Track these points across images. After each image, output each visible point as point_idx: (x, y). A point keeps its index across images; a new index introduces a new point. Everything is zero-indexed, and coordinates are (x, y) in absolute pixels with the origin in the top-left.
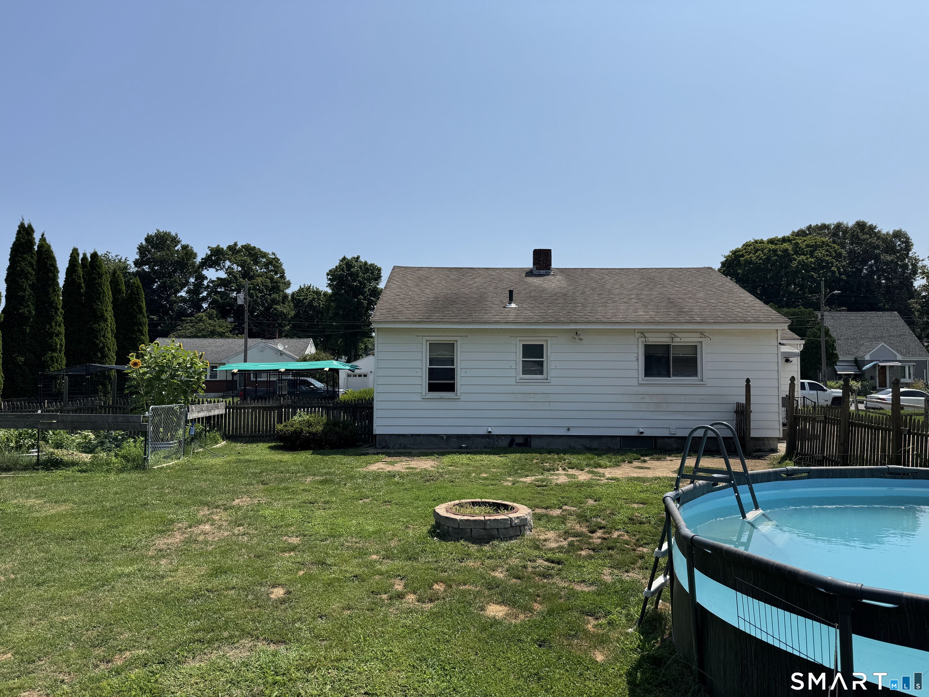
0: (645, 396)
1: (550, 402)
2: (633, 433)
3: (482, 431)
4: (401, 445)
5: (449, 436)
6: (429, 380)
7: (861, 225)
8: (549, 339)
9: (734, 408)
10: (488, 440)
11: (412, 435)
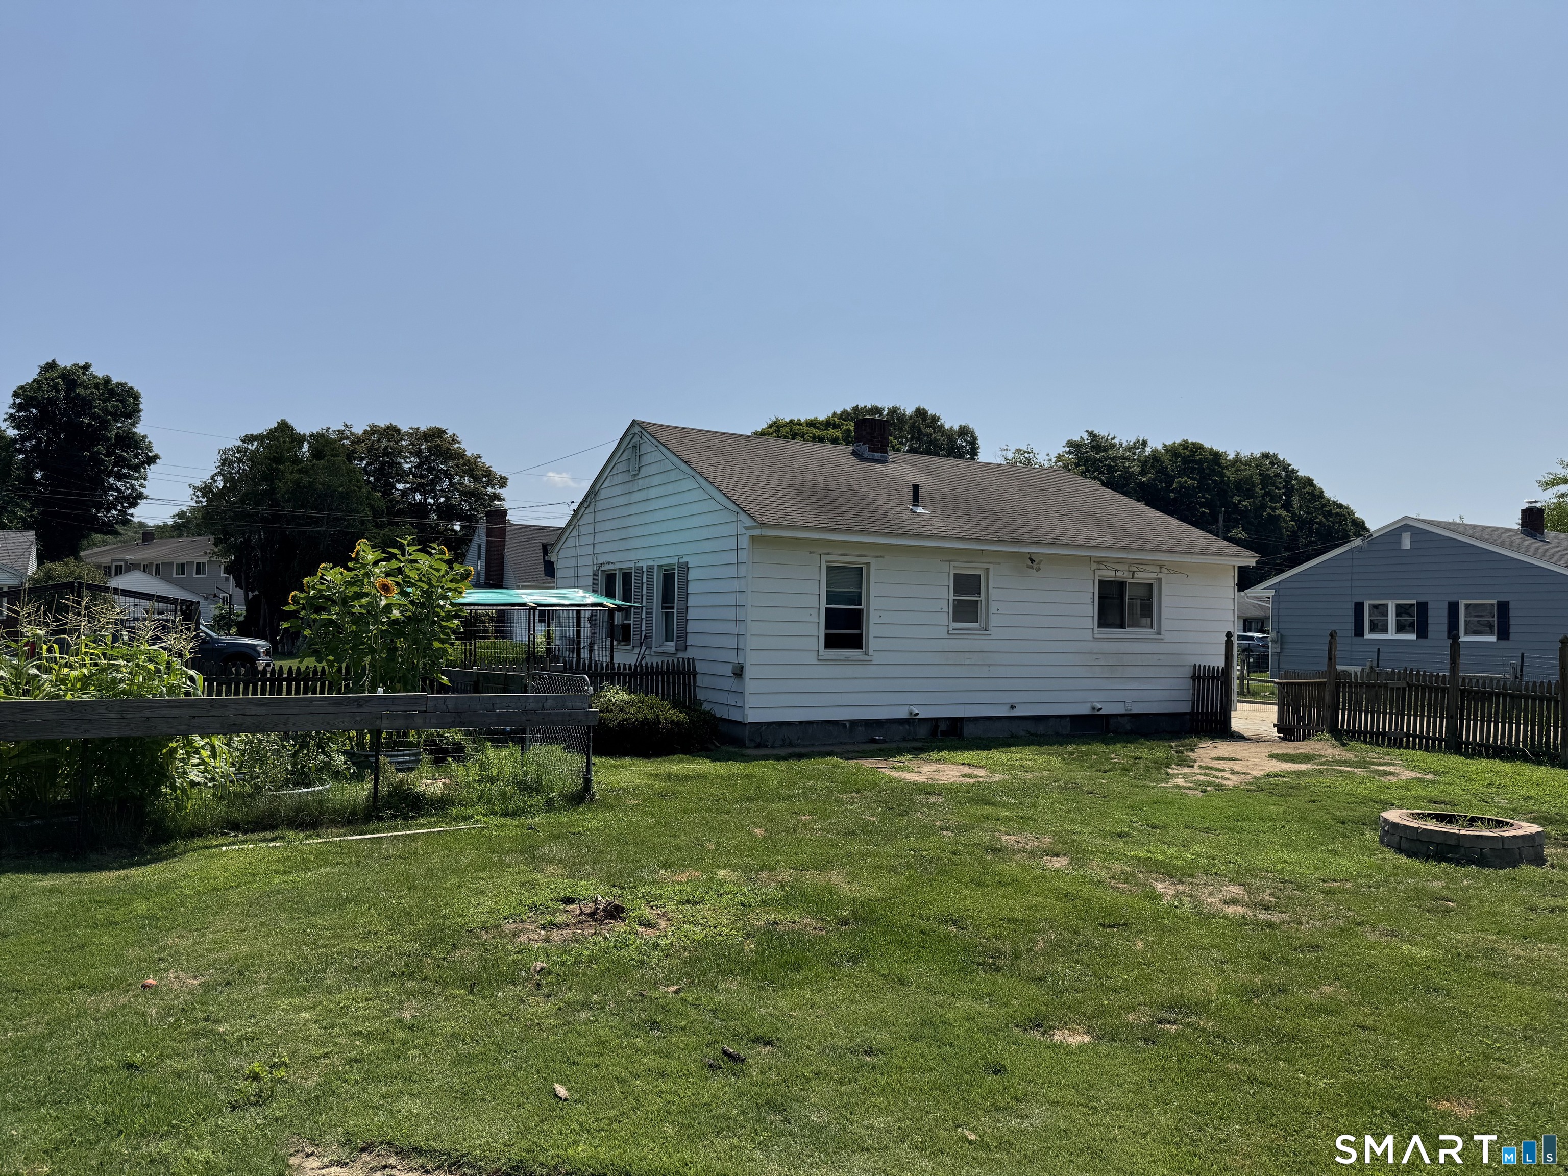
0: (1100, 656)
1: (989, 665)
2: (1084, 710)
3: (902, 713)
4: (784, 740)
5: (854, 723)
6: (826, 628)
7: (921, 413)
8: (991, 566)
9: (1189, 672)
10: (907, 727)
11: (801, 722)
